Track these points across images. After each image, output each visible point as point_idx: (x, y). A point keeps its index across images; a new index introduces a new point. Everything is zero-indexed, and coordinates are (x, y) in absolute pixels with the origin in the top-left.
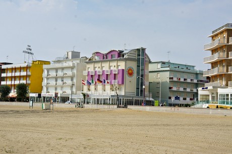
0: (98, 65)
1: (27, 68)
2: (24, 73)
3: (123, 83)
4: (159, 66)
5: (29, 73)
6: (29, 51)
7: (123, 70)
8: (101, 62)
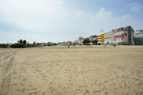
0: (117, 33)
1: (101, 36)
2: (100, 37)
3: (123, 38)
4: (139, 32)
5: (102, 37)
6: (102, 31)
7: (123, 34)
8: (117, 32)
